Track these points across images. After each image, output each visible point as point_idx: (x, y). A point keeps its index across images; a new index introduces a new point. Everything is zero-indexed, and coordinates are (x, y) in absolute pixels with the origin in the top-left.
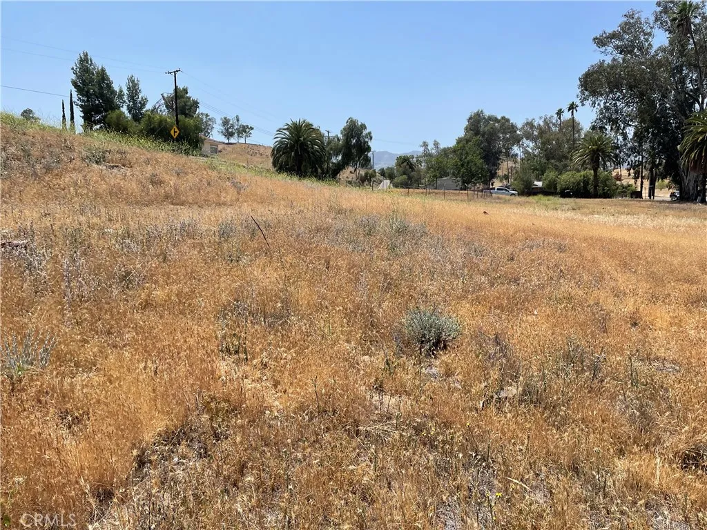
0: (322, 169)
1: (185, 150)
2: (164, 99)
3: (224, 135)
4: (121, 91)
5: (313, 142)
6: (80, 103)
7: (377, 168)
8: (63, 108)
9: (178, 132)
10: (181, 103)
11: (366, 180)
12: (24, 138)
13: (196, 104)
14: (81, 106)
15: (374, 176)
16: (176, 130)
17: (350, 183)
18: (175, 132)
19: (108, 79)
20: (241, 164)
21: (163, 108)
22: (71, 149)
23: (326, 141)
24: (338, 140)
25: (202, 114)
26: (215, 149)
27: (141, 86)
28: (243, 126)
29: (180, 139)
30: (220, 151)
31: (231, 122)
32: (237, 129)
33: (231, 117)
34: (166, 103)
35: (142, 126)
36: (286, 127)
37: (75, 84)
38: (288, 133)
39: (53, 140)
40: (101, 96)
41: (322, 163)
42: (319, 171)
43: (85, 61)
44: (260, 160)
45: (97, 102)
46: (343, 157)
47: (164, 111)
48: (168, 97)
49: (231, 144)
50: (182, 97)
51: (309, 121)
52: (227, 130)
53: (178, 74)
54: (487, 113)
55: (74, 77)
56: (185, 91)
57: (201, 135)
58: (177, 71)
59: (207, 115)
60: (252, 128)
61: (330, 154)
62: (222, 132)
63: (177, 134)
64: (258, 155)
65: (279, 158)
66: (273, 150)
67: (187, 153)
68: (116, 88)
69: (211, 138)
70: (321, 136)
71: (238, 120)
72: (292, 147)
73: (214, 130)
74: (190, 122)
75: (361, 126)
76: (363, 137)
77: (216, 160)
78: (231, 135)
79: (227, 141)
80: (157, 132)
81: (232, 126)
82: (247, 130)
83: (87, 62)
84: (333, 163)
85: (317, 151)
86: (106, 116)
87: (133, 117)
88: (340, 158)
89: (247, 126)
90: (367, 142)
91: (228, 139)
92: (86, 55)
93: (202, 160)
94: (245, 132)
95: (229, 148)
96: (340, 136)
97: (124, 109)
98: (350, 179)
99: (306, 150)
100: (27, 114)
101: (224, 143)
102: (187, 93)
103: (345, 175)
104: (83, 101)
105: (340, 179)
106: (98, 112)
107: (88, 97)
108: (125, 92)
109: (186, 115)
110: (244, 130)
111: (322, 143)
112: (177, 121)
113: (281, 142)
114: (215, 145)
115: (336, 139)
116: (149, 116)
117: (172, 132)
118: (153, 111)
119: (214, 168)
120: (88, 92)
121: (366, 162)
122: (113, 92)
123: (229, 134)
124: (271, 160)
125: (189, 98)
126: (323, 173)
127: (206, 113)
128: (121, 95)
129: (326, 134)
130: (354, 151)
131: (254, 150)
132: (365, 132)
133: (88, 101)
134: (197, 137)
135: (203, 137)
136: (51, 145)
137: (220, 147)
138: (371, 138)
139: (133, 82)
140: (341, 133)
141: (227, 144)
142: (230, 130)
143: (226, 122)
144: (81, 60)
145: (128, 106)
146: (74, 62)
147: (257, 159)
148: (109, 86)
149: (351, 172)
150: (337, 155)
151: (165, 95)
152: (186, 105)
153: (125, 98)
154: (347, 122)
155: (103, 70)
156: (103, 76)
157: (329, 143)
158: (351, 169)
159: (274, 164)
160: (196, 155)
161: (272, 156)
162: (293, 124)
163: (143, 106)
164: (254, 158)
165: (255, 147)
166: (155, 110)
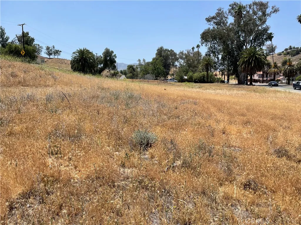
0: (94, 70)
2: (17, 37)
3: (47, 54)
5: (90, 58)
7: (119, 69)
9: (25, 52)
10: (26, 39)
11: (114, 75)
13: (33, 40)
15: (118, 74)
16: (24, 51)
17: (107, 76)
18: (23, 53)
20: (56, 68)
21: (17, 41)
23: (95, 58)
24: (101, 57)
25: (36, 44)
26: (43, 60)
27: (5, 31)
28: (57, 51)
29: (25, 56)
30: (46, 62)
31: (51, 48)
32: (53, 52)
33: (51, 46)
34: (18, 39)
35: (6, 50)
36: (77, 51)
38: (78, 54)
41: (95, 67)
42: (93, 71)
44: (65, 66)
47: (17, 43)
48: (19, 36)
49: (51, 58)
50: (26, 36)
51: (88, 49)
52: (49, 52)
53: (24, 26)
54: (165, 48)
56: (28, 33)
57: (36, 54)
58: (23, 24)
59: (39, 45)
60: (61, 52)
61: (98, 64)
62: (46, 53)
63: (24, 54)
65: (74, 65)
66: (71, 62)
67: (29, 62)
69: (41, 55)
70: (94, 55)
71: (54, 48)
72: (80, 60)
73: (42, 52)
74: (30, 48)
75: (111, 52)
76: (112, 56)
77: (44, 66)
78: (51, 54)
79: (49, 57)
80: (14, 52)
81: (51, 50)
82: (59, 52)
84: (99, 68)
85: (92, 62)
88: (102, 65)
89: (59, 50)
90: (114, 59)
91: (49, 56)
93: (37, 66)
94: (58, 53)
95: (50, 60)
96: (102, 56)
98: (107, 75)
99: (87, 62)
101: (47, 58)
102: (28, 34)
103: (105, 73)
105: (102, 75)
109: (28, 45)
110: (57, 52)
111: (94, 59)
112: (24, 48)
113: (75, 58)
115: (100, 57)
116: (10, 45)
117: (22, 53)
118: (12, 42)
119: (43, 70)
121: (114, 68)
123: (50, 54)
124: (70, 66)
125: (30, 37)
126: (94, 72)
127: (38, 44)
129: (96, 55)
130: (109, 63)
131: (62, 61)
132: (113, 54)
134: (34, 55)
135: (37, 55)
137: (46, 60)
138: (116, 57)
139: (2, 29)
140: (102, 55)
141: (49, 58)
142: (50, 52)
143: (48, 48)
147: (64, 65)
149: (107, 72)
150: (101, 64)
151: (18, 35)
152: (28, 40)
154: (105, 50)
157: (97, 59)
158: (107, 70)
159: (72, 67)
160: (34, 63)
161: (70, 64)
162: (80, 50)
163: (7, 40)
164: (62, 65)
165: (63, 60)
166: (13, 42)
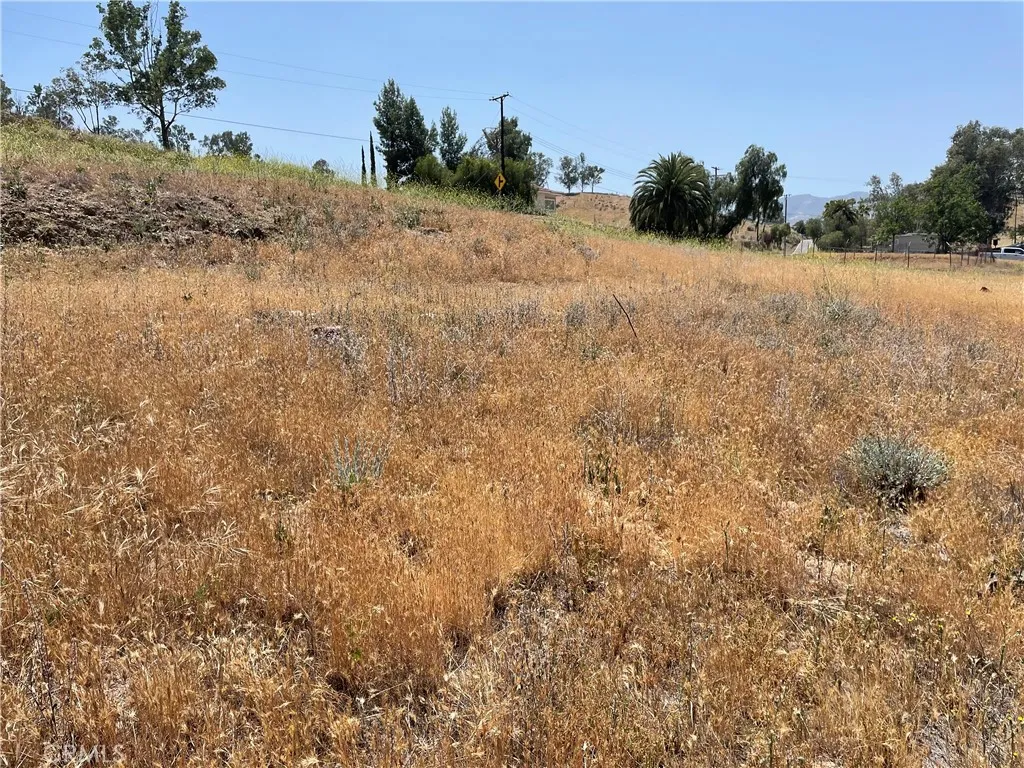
0: (705, 225)
1: (517, 206)
2: (487, 137)
3: (563, 182)
4: (434, 130)
5: (693, 185)
6: (384, 149)
7: (792, 220)
8: (363, 157)
9: (504, 181)
10: (509, 141)
11: (774, 240)
12: (325, 198)
13: (527, 140)
14: (385, 153)
15: (786, 234)
16: (502, 178)
17: (747, 245)
18: (500, 182)
19: (418, 114)
20: (585, 223)
21: (485, 149)
22: (378, 209)
23: (711, 183)
24: (732, 180)
25: (534, 154)
26: (551, 202)
27: (459, 121)
28: (590, 169)
29: (505, 191)
30: (558, 206)
31: (573, 164)
32: (581, 173)
33: (574, 156)
34: (489, 142)
35: (458, 174)
36: (653, 165)
37: (378, 124)
38: (655, 175)
39: (358, 199)
40: (409, 137)
41: (706, 217)
42: (700, 228)
43: (390, 93)
44: (612, 216)
45: (404, 146)
46: (737, 207)
47: (486, 153)
48: (492, 134)
49: (573, 194)
50: (510, 131)
51: (687, 154)
52: (567, 175)
53: (505, 100)
55: (376, 114)
56: (514, 123)
57: (533, 184)
58: (505, 96)
59: (541, 156)
60: (602, 171)
61: (717, 202)
62: (561, 178)
63: (502, 185)
64: (609, 209)
65: (640, 211)
66: (633, 200)
67: (518, 209)
68: (428, 126)
69: (546, 187)
70: (704, 176)
71: (583, 160)
72: (660, 193)
73: (550, 176)
74: (519, 166)
75: (768, 156)
76: (771, 173)
77: (553, 217)
78: (573, 181)
79: (566, 191)
80: (477, 181)
81: (575, 168)
82: (596, 173)
83: (393, 93)
84: (721, 216)
85: (698, 198)
86: (414, 165)
87: (448, 164)
88: (733, 207)
89: (596, 167)
90: (778, 182)
91: (569, 187)
92: (392, 84)
93: (538, 220)
94: (593, 176)
95: (570, 201)
96: (735, 174)
97: (437, 154)
98: (747, 240)
99: (681, 198)
100: (321, 165)
101: (563, 194)
102: (516, 125)
103: (739, 235)
104: (387, 146)
105: (732, 239)
106: (405, 160)
107: (393, 140)
108: (439, 130)
109: (514, 157)
110: (592, 174)
111: (707, 186)
112: (503, 166)
113: (644, 188)
114: (551, 197)
115: (728, 180)
116: (468, 162)
117: (497, 182)
118: (471, 153)
119: (554, 229)
120: (393, 133)
121: (775, 212)
122: (423, 131)
123: (570, 181)
124: (629, 214)
125: (519, 133)
126: (705, 232)
127: (539, 152)
128: (433, 136)
129: (713, 172)
130: (756, 196)
131: (604, 202)
132: (774, 167)
133: (393, 146)
134: (528, 187)
135: (536, 186)
136: (356, 205)
137: (558, 200)
138: (785, 175)
139: (449, 115)
140: (737, 169)
141: (568, 195)
142: (572, 175)
143: (566, 163)
144: (386, 91)
145: (441, 149)
146: (376, 95)
147: (608, 215)
148: (419, 123)
149: (749, 229)
150: (729, 203)
151: (488, 131)
152: (514, 143)
153: (439, 139)
154: (747, 152)
155: (412, 102)
156: (412, 110)
157: (717, 185)
158: (748, 223)
159: (633, 220)
160: (530, 214)
161: (630, 209)
162: (664, 160)
163: (460, 147)
164: (604, 213)
165: (606, 198)
166: (474, 152)
